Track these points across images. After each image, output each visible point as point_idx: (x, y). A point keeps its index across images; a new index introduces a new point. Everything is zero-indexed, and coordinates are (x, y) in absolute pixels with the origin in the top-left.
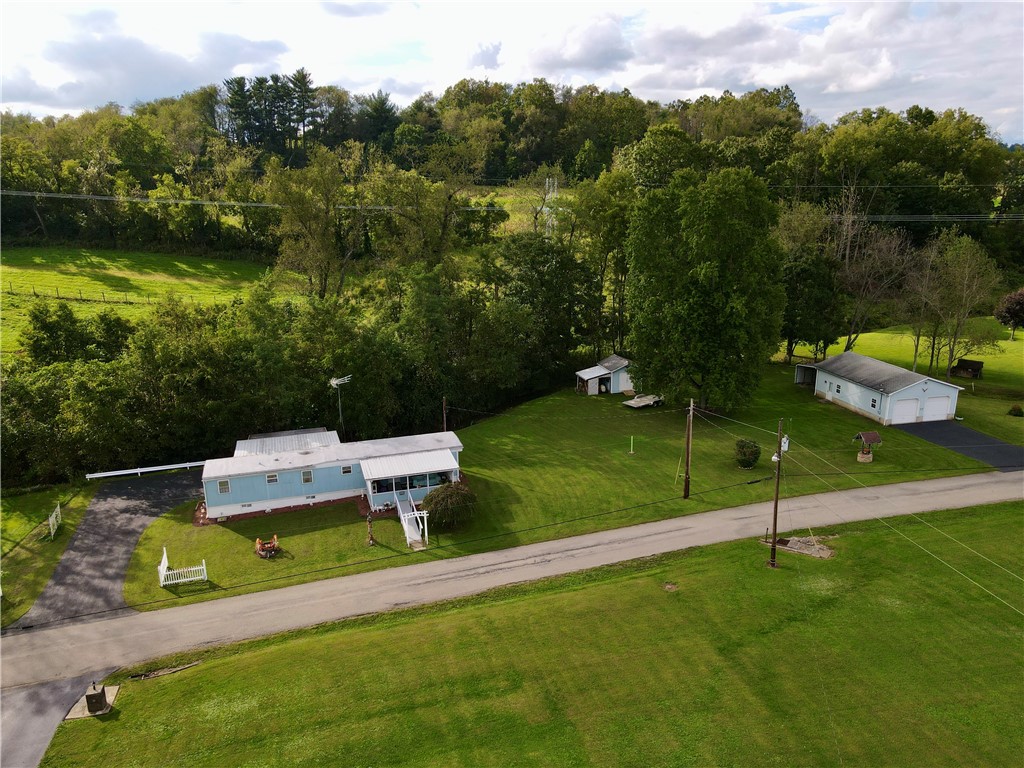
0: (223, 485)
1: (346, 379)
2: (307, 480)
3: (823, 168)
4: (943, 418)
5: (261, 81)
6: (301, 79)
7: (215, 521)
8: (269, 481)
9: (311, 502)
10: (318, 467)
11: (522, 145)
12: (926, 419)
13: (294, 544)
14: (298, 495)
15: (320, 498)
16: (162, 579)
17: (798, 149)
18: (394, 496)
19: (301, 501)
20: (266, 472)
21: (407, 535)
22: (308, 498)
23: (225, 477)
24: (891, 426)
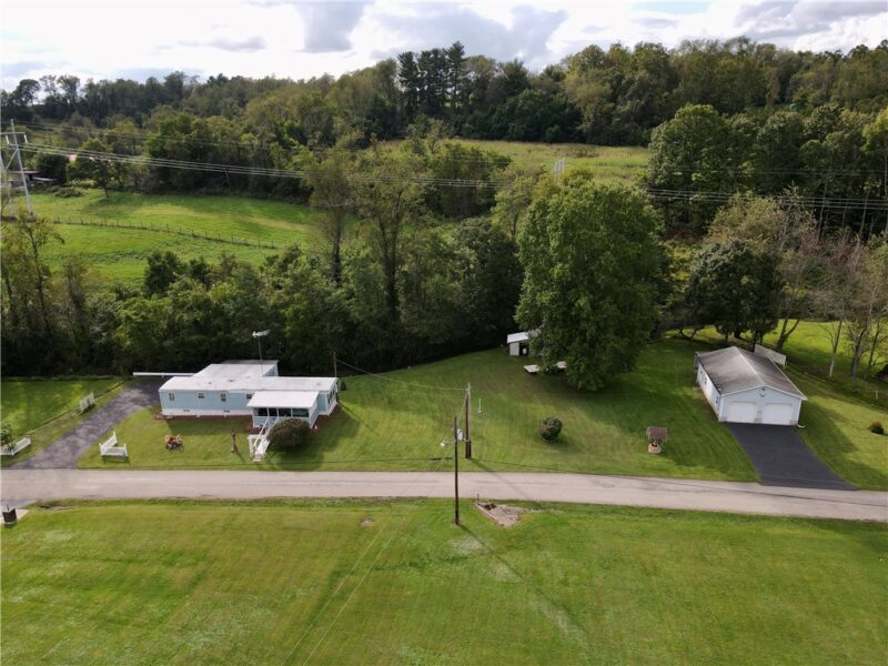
0: (172, 396)
1: (265, 333)
3: (864, 148)
4: (786, 423)
5: (426, 54)
6: (457, 51)
7: (165, 417)
8: (199, 397)
9: (226, 414)
10: (230, 392)
11: (628, 107)
12: (766, 421)
13: (191, 442)
14: (218, 408)
15: (232, 413)
17: (842, 127)
18: (265, 420)
22: (225, 411)
23: (172, 390)
24: (725, 422)
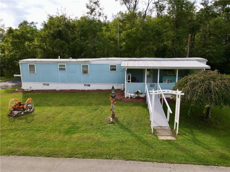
0: (32, 67)
2: (85, 72)
7: (27, 92)
8: (60, 69)
9: (87, 88)
10: (93, 63)
14: (79, 82)
15: (94, 87)
18: (145, 87)
19: (81, 87)
20: (58, 62)
21: (152, 119)
22: (85, 85)
23: (33, 62)
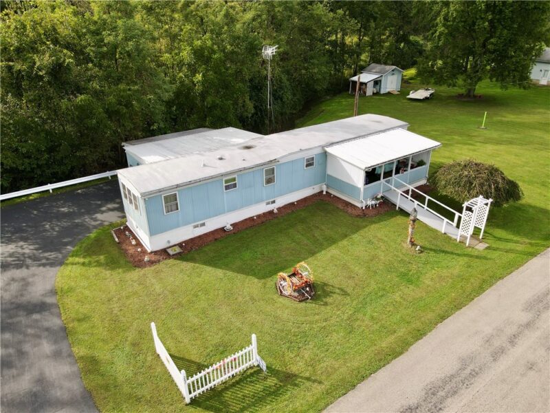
0: (171, 199)
2: (270, 181)
8: (227, 188)
9: (274, 207)
10: (282, 161)
14: (259, 201)
15: (282, 201)
16: (184, 390)
20: (222, 175)
22: (268, 204)
23: (172, 188)
